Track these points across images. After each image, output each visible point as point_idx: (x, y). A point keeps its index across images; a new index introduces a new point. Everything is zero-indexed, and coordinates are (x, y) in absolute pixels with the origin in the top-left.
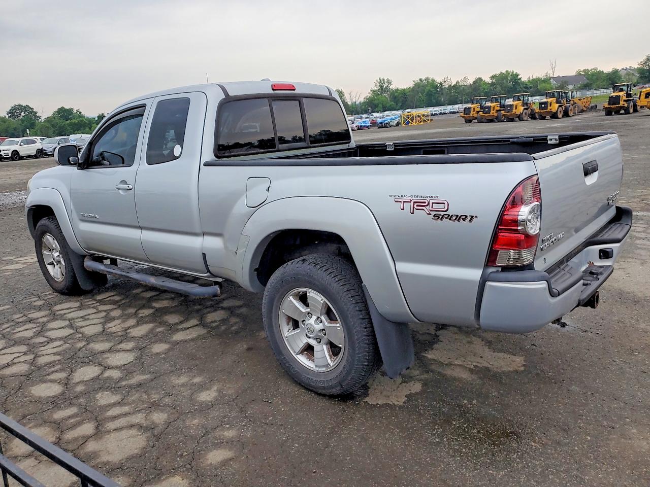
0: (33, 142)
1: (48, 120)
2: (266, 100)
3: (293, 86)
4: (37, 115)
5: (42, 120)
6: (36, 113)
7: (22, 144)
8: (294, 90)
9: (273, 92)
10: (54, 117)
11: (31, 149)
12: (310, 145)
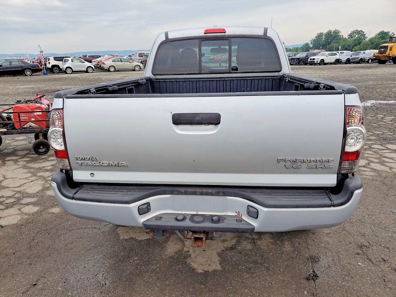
0: (335, 54)
1: (371, 40)
2: (197, 41)
3: (224, 30)
4: (365, 36)
5: (367, 40)
6: (365, 35)
7: (328, 55)
8: (225, 33)
9: (204, 35)
10: (375, 38)
11: (332, 59)
12: (232, 71)
